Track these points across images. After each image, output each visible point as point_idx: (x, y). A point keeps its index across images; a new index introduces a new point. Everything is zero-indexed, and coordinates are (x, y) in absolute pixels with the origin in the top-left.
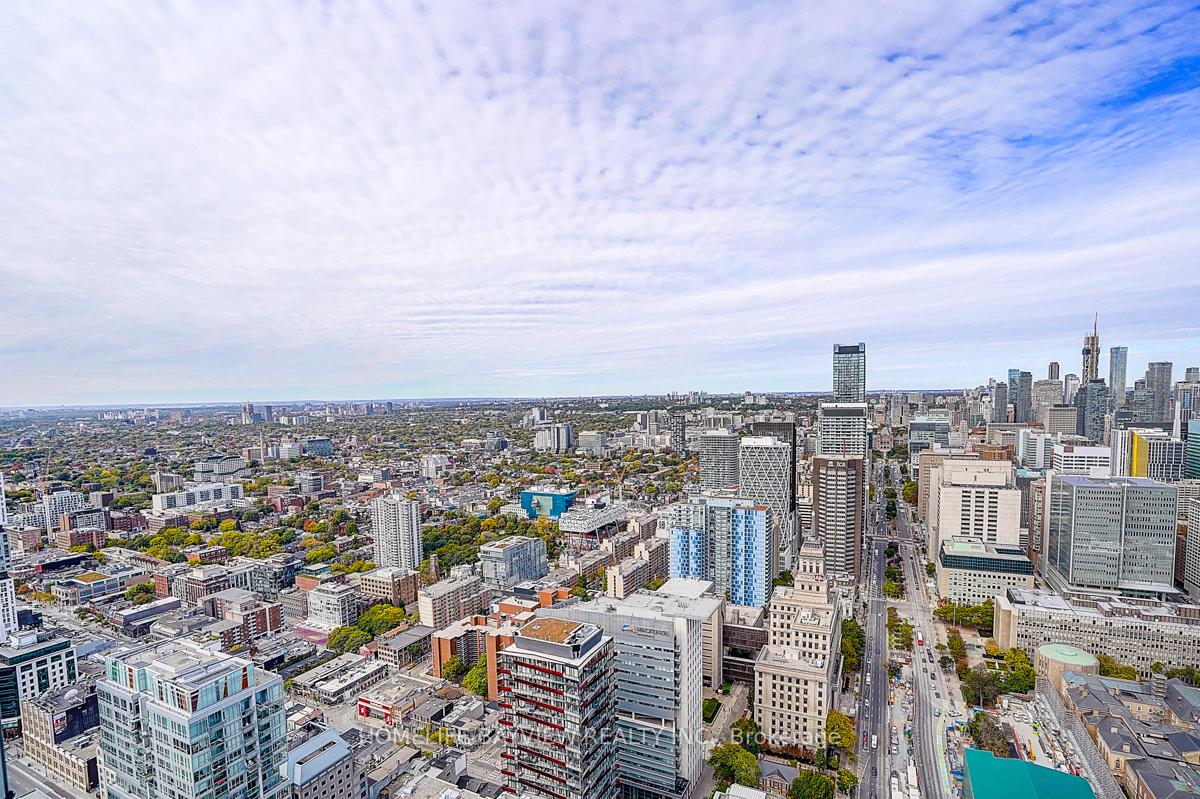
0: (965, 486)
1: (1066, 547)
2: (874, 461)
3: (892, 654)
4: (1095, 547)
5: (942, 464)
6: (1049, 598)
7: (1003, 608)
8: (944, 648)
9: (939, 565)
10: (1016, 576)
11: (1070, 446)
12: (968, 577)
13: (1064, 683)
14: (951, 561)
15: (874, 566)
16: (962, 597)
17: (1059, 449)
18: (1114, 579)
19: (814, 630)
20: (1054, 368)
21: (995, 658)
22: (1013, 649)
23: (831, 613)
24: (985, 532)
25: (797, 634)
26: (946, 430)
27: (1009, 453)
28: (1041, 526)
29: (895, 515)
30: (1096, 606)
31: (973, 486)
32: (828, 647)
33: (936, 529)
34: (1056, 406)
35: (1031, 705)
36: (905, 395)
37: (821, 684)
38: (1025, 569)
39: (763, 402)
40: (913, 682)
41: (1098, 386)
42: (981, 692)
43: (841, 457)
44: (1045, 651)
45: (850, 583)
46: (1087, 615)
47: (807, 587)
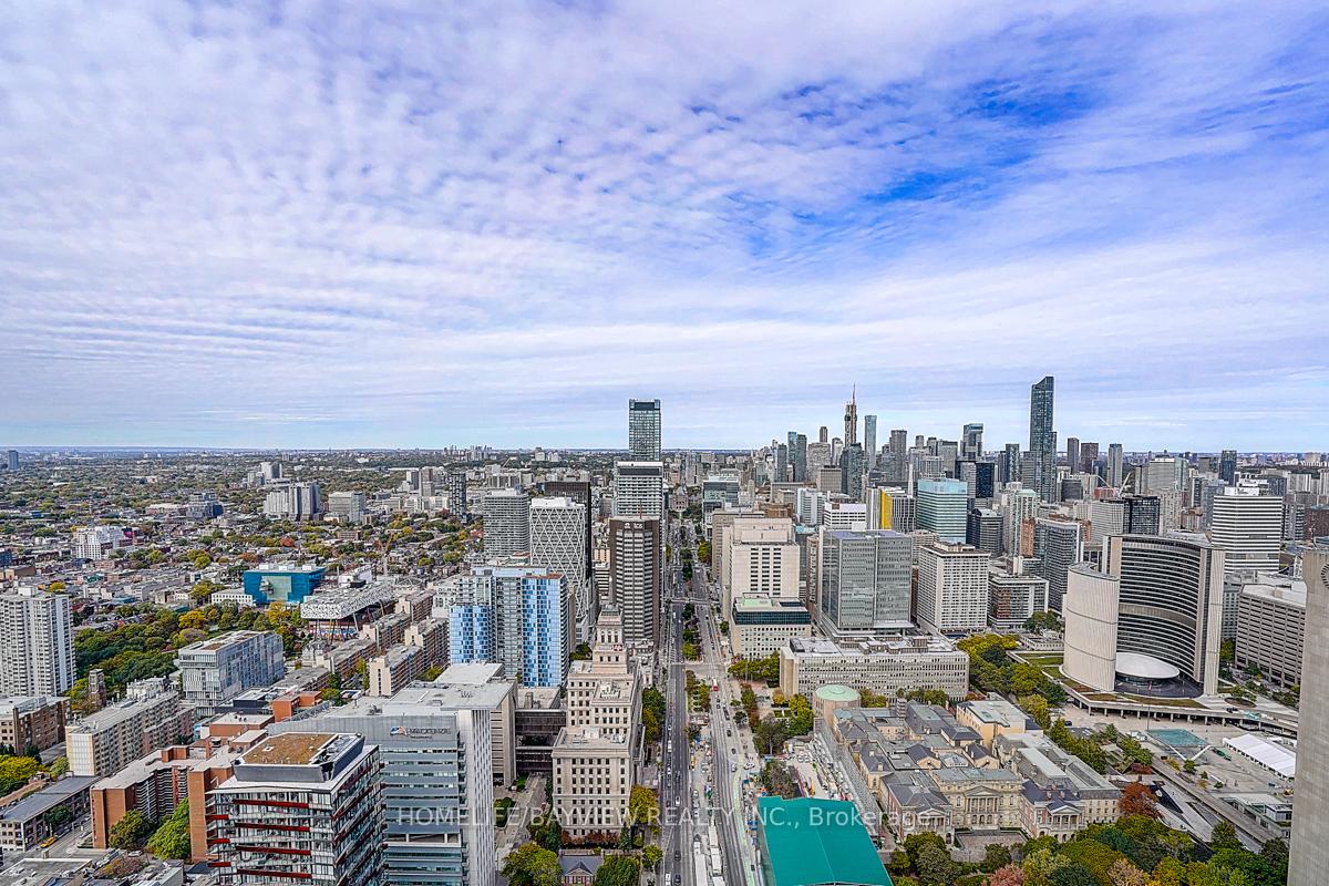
0: (753, 544)
1: (835, 596)
2: (670, 521)
3: (691, 717)
4: (855, 593)
5: (733, 523)
6: (823, 644)
7: (787, 658)
8: (738, 703)
9: (732, 622)
10: (797, 626)
11: (836, 502)
12: (757, 632)
13: (835, 719)
14: (744, 618)
15: (672, 629)
16: (753, 652)
17: (828, 506)
18: (870, 620)
19: (614, 704)
20: (824, 430)
21: (782, 706)
22: (796, 696)
23: (631, 683)
24: (771, 587)
25: (597, 711)
26: (736, 489)
27: (789, 511)
28: (816, 578)
29: (691, 576)
30: (858, 646)
31: (760, 544)
32: (629, 720)
33: (729, 588)
34: (826, 467)
35: (810, 746)
36: (699, 454)
37: (623, 760)
38: (803, 619)
39: (555, 459)
40: (712, 742)
41: (857, 449)
42: (770, 741)
43: (637, 518)
44: (822, 693)
45: (650, 649)
46: (852, 655)
47: (605, 659)
